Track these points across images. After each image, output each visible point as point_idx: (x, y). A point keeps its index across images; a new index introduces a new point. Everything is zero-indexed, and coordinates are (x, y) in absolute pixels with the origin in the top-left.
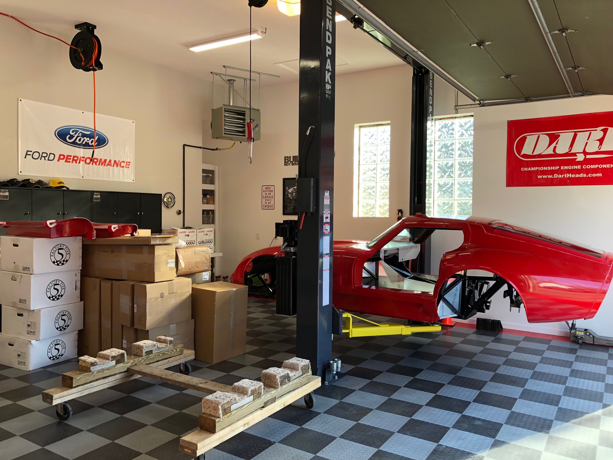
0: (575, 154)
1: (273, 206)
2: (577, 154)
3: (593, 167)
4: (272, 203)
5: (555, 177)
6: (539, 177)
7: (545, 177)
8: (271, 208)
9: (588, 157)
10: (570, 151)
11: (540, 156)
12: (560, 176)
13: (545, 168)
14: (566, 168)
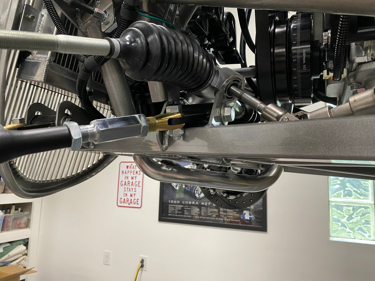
1: (139, 202)
4: (138, 196)
8: (136, 206)
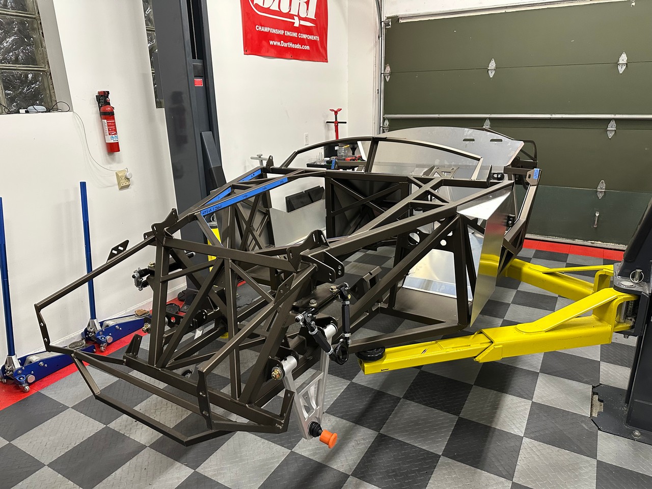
0: (292, 17)
2: (295, 17)
3: (305, 36)
5: (282, 46)
6: (271, 43)
7: (275, 43)
9: (303, 23)
10: (290, 11)
11: (268, 10)
12: (285, 45)
13: (274, 31)
14: (288, 34)
